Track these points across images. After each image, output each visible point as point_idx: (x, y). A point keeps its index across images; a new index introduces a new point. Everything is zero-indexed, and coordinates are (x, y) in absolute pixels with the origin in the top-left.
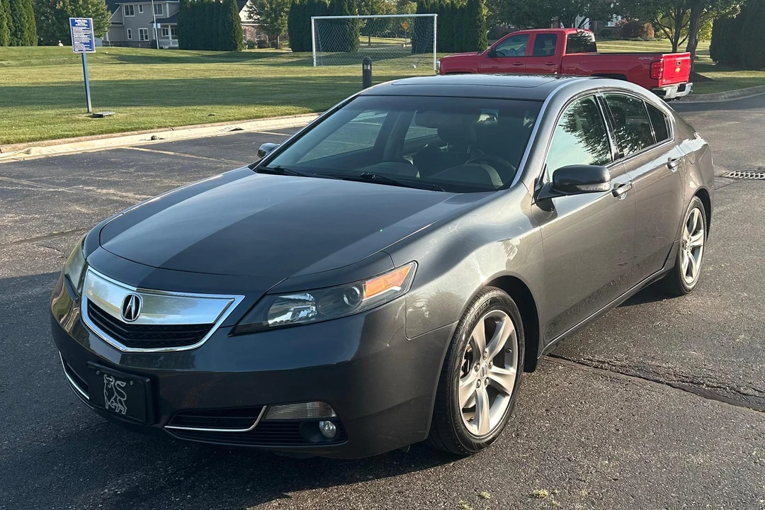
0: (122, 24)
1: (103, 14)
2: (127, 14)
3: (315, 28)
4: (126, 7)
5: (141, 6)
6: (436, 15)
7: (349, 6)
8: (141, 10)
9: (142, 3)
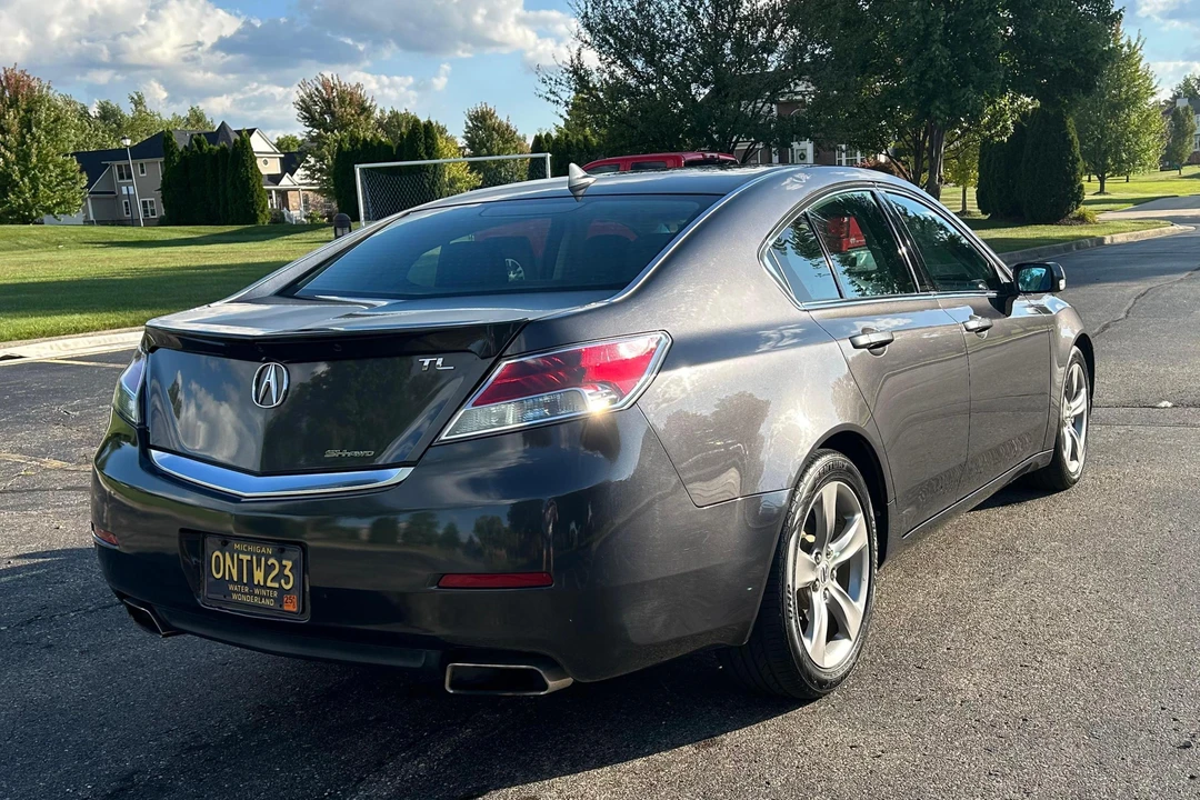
0: (113, 193)
1: (74, 178)
2: (121, 177)
3: (362, 183)
4: (120, 167)
5: (142, 165)
6: (549, 155)
7: (426, 148)
8: (143, 172)
9: (143, 161)
